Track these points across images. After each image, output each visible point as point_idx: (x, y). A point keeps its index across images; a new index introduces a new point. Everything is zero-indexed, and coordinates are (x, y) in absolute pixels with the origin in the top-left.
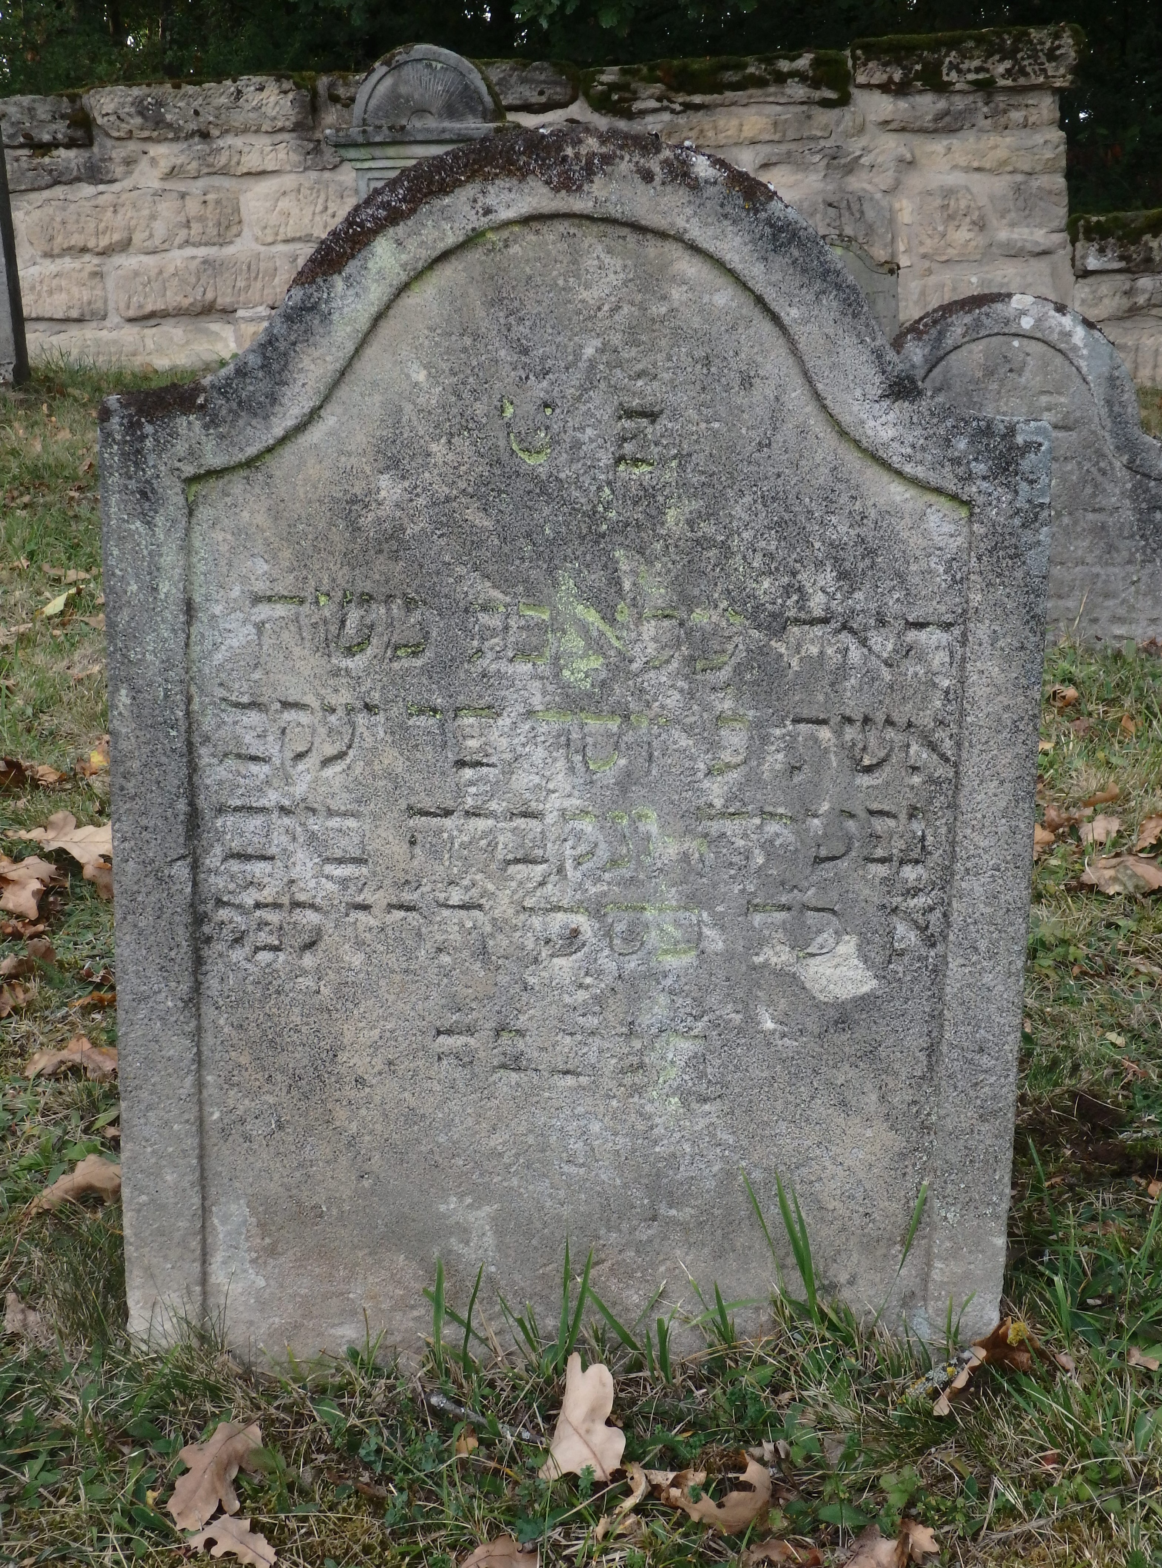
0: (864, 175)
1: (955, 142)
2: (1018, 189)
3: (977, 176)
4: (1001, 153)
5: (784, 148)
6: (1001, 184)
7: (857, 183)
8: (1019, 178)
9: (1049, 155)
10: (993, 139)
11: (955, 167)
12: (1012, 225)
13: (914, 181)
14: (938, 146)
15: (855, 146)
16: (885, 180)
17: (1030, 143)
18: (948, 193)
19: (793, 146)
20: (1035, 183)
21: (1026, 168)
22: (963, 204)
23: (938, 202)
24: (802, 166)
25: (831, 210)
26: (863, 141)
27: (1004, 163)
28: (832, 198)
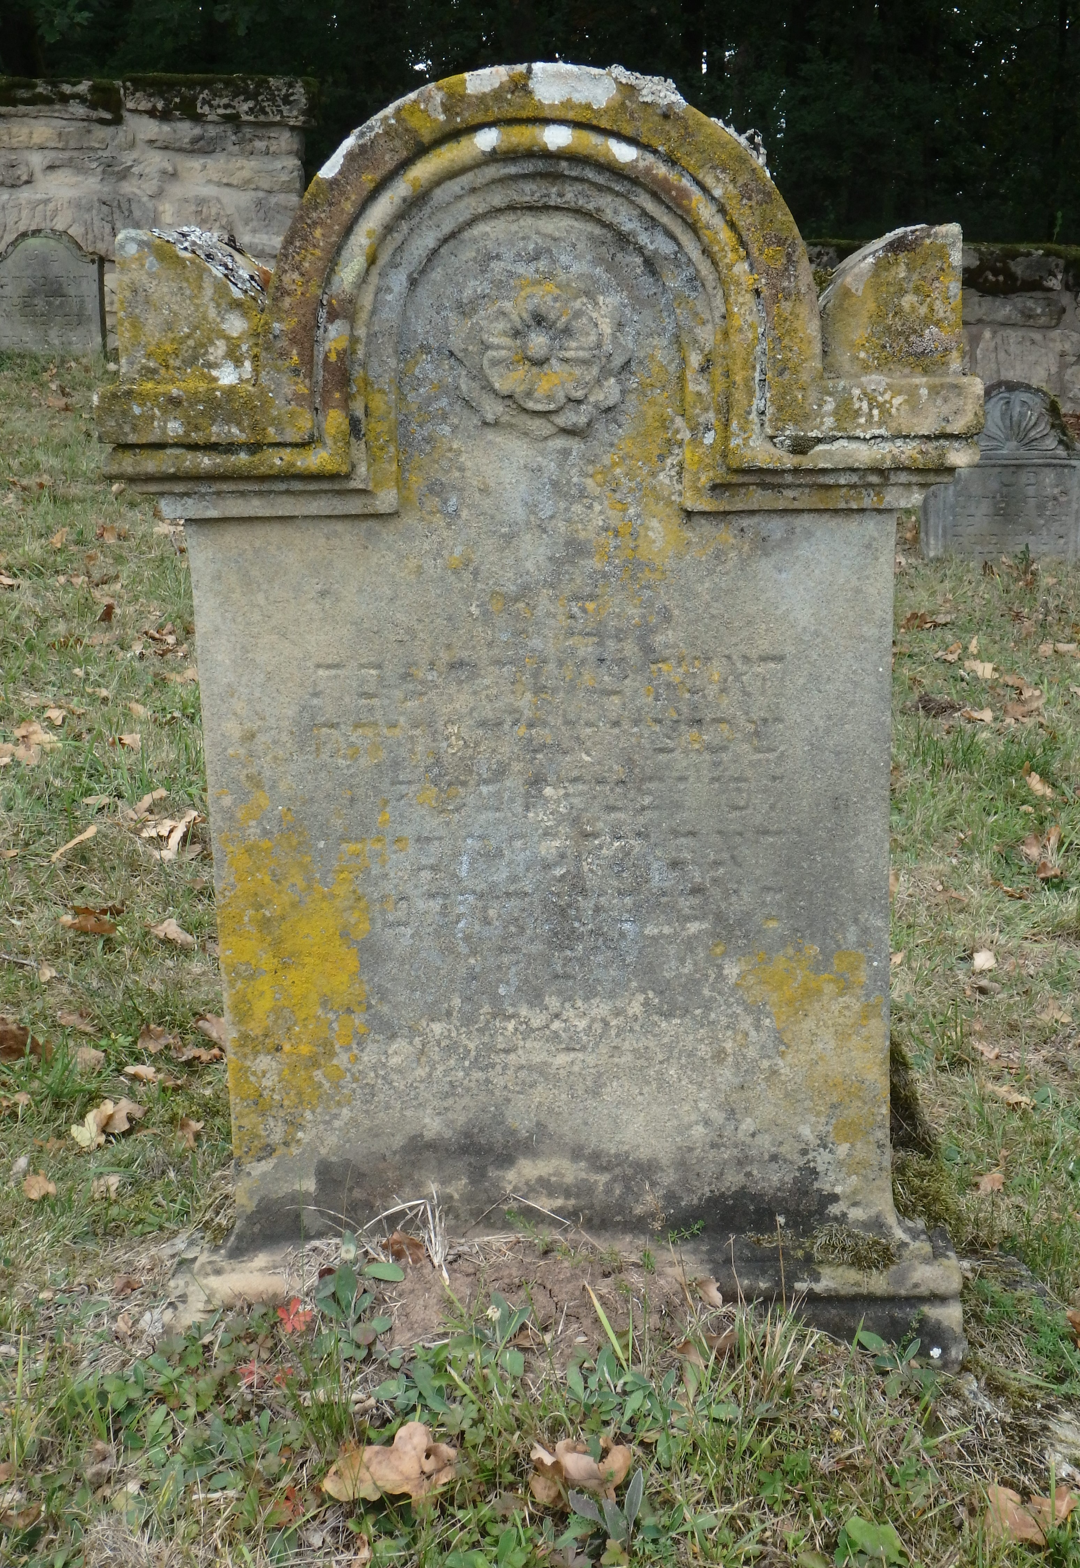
0: (135, 181)
1: (209, 161)
2: (259, 203)
3: (227, 190)
4: (246, 174)
5: (67, 155)
6: (245, 198)
7: (128, 188)
8: (261, 194)
9: (284, 177)
10: (241, 162)
11: (209, 181)
12: (254, 231)
13: (176, 190)
14: (196, 163)
15: (127, 158)
16: (150, 186)
17: (271, 167)
18: (201, 202)
19: (75, 154)
20: (273, 200)
21: (266, 186)
22: (214, 211)
23: (193, 208)
24: (81, 170)
25: (105, 208)
26: (135, 155)
27: (248, 181)
28: (105, 198)
